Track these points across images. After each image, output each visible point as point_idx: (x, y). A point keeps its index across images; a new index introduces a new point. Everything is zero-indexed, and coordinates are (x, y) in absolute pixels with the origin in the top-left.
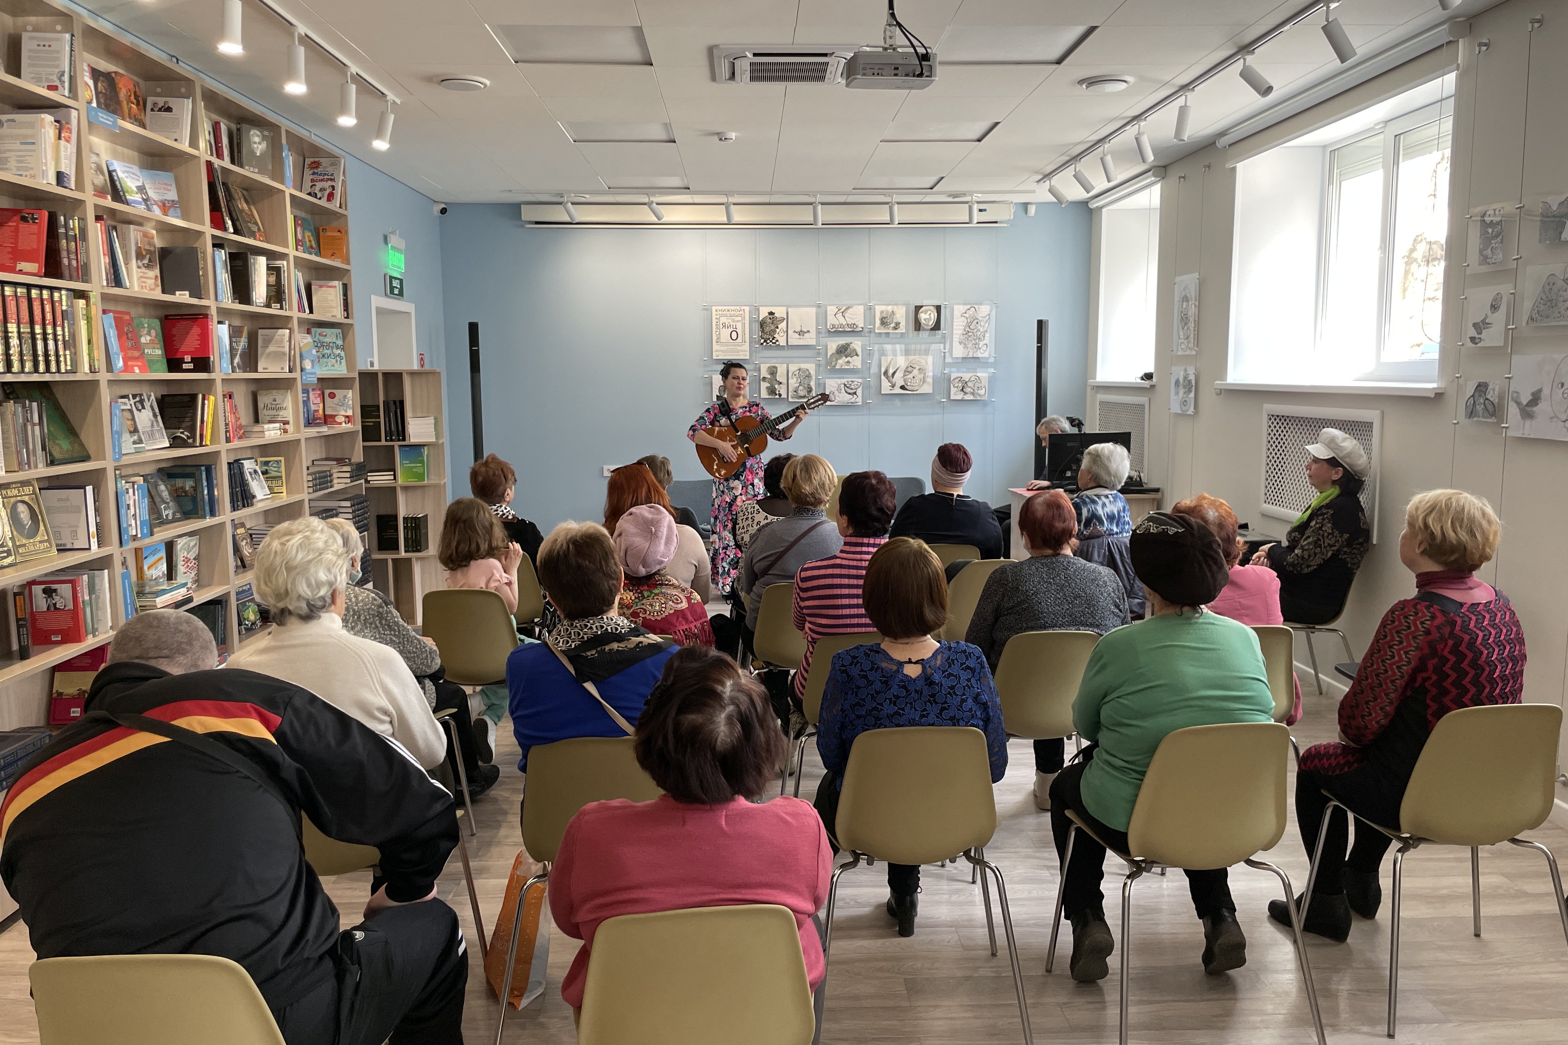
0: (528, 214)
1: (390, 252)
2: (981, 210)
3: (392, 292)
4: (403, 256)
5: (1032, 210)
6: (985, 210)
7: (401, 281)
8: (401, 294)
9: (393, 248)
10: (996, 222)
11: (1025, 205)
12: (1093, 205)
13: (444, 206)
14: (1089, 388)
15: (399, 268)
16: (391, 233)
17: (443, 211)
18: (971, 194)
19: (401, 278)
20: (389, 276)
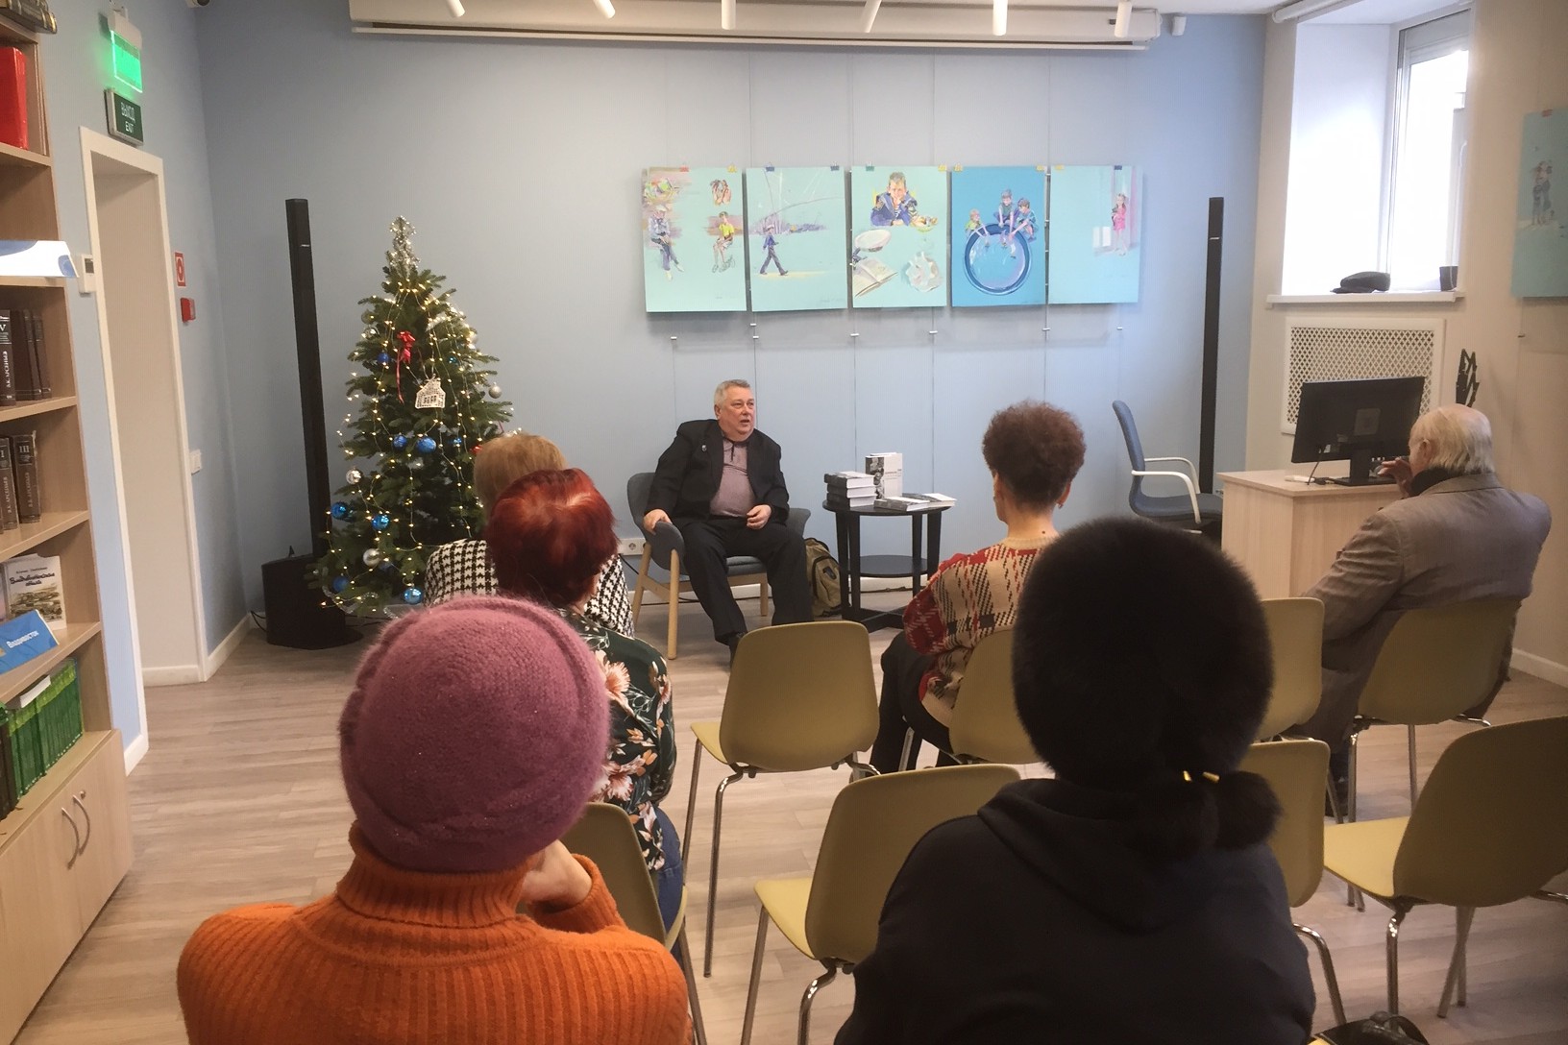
0: (362, 7)
1: (115, 48)
3: (121, 127)
4: (137, 62)
5: (1180, 26)
9: (120, 42)
10: (1130, 43)
11: (1169, 20)
12: (1281, 17)
14: (1259, 308)
15: (133, 83)
19: (136, 102)
20: (115, 95)
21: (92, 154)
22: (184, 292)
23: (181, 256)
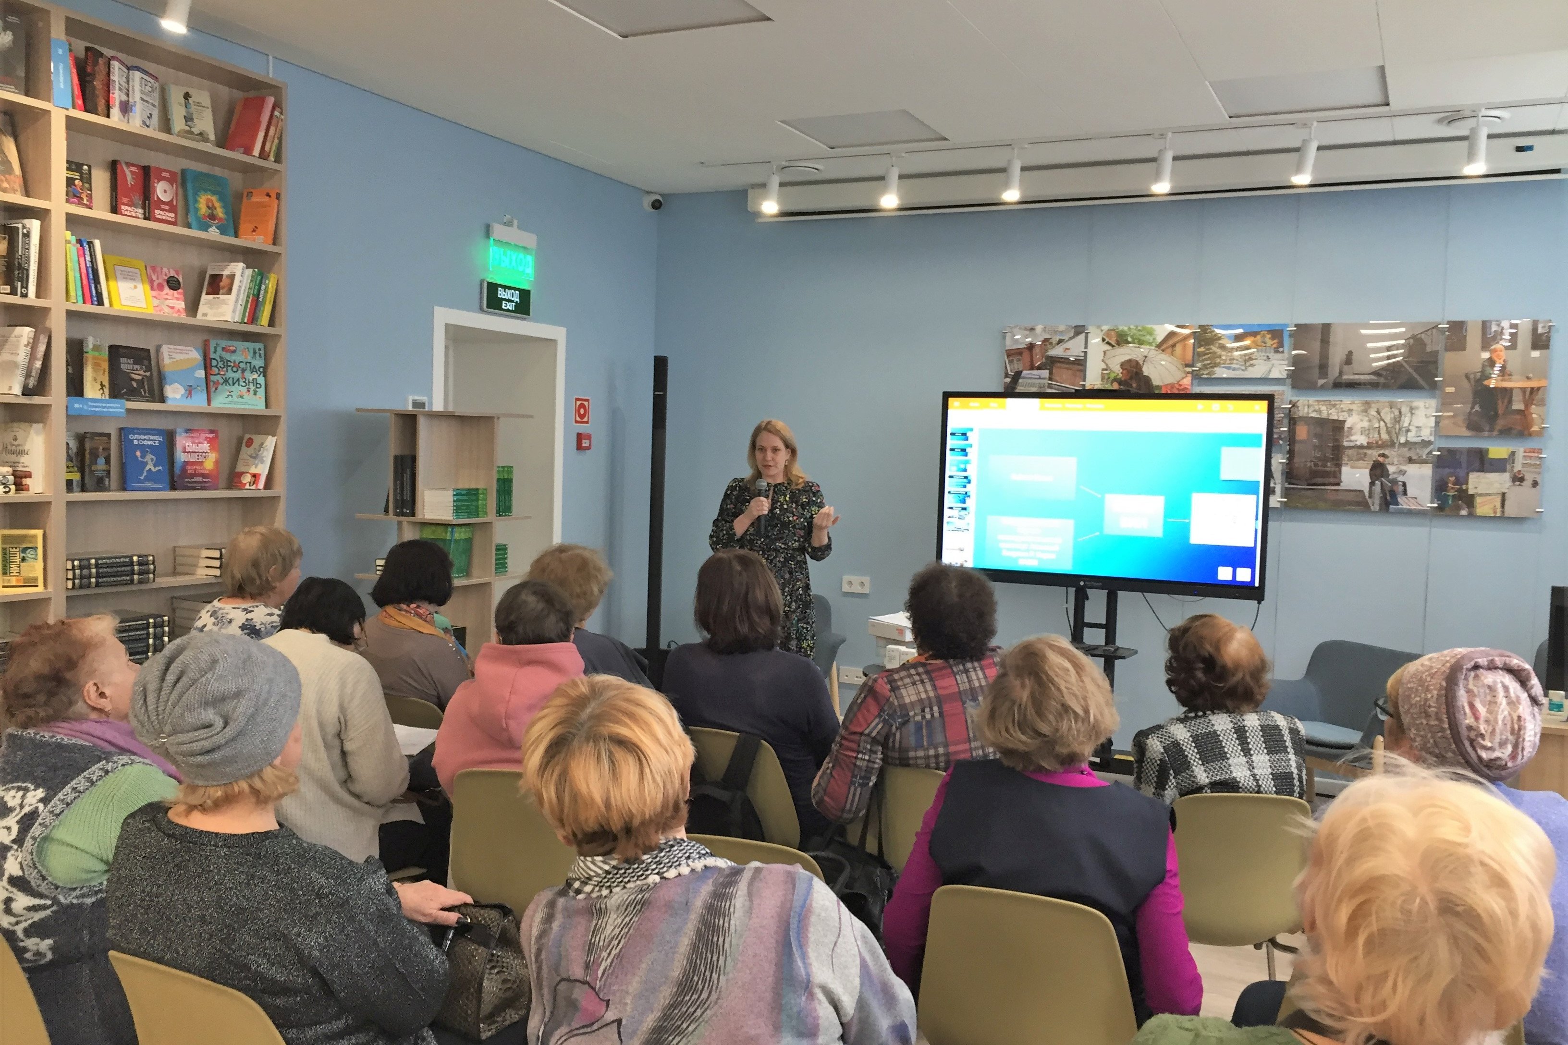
0: (754, 201)
1: (496, 250)
2: (1519, 150)
3: (496, 303)
4: (530, 257)
6: (1529, 149)
7: (525, 293)
8: (523, 310)
9: (498, 242)
10: (1557, 171)
13: (661, 197)
15: (521, 273)
16: (504, 224)
17: (656, 205)
20: (488, 283)
21: (447, 325)
22: (582, 428)
23: (587, 400)
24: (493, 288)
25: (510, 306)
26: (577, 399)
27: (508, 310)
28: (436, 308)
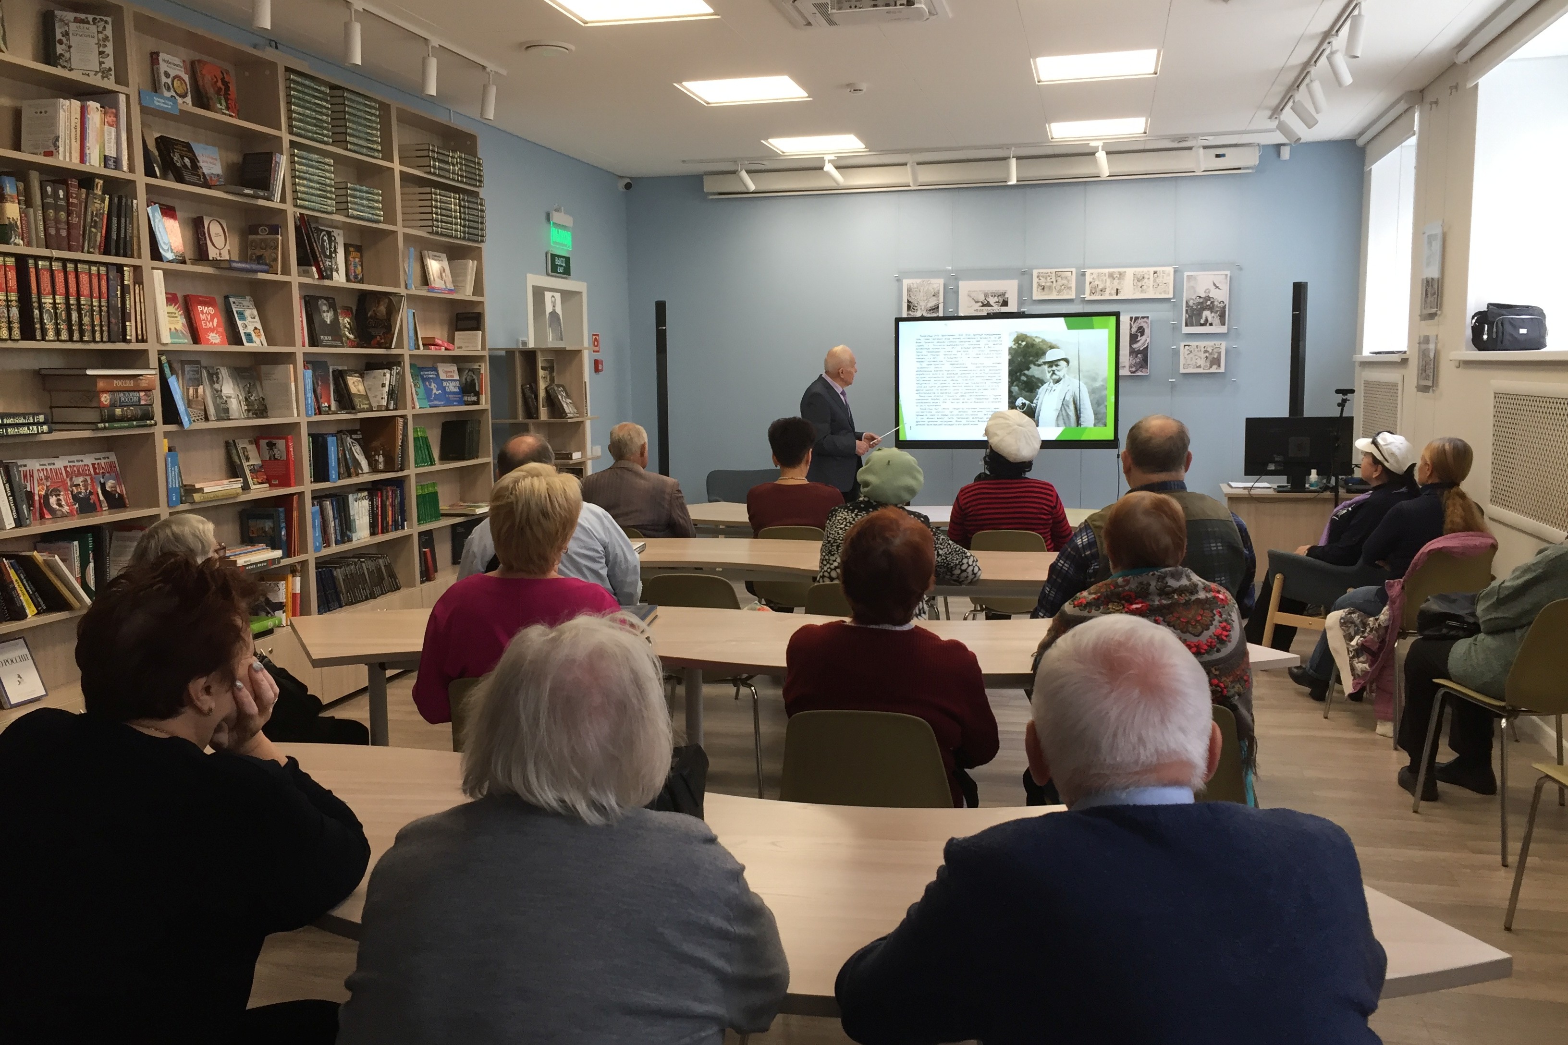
0: (710, 185)
1: (554, 231)
2: (1218, 156)
3: (554, 268)
4: (570, 233)
5: (1286, 153)
6: (1223, 155)
7: (567, 259)
8: (567, 272)
9: (557, 225)
10: (1239, 169)
11: (1278, 147)
12: (1361, 142)
13: (628, 181)
14: (1357, 365)
15: (566, 246)
16: (555, 210)
17: (628, 186)
18: (1195, 136)
19: (568, 256)
20: (552, 255)
21: (533, 286)
22: (597, 356)
23: (598, 335)
24: (553, 256)
25: (561, 270)
26: (594, 335)
27: (560, 273)
28: (530, 277)
